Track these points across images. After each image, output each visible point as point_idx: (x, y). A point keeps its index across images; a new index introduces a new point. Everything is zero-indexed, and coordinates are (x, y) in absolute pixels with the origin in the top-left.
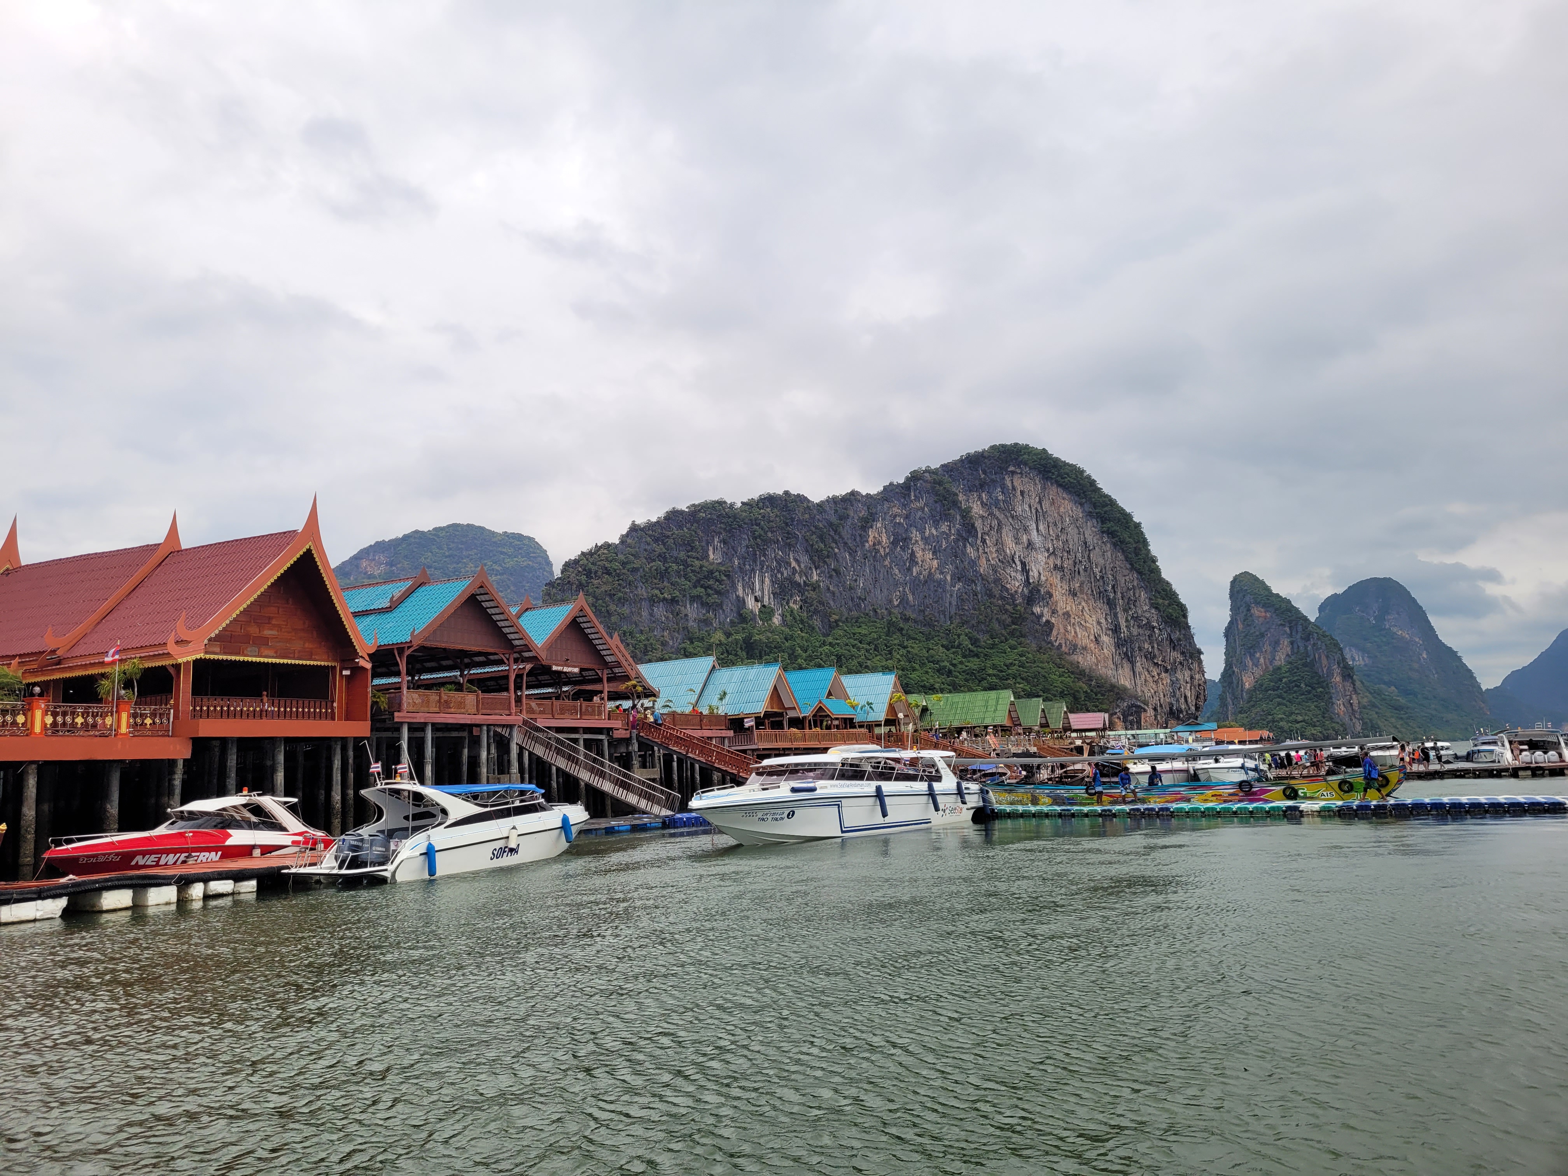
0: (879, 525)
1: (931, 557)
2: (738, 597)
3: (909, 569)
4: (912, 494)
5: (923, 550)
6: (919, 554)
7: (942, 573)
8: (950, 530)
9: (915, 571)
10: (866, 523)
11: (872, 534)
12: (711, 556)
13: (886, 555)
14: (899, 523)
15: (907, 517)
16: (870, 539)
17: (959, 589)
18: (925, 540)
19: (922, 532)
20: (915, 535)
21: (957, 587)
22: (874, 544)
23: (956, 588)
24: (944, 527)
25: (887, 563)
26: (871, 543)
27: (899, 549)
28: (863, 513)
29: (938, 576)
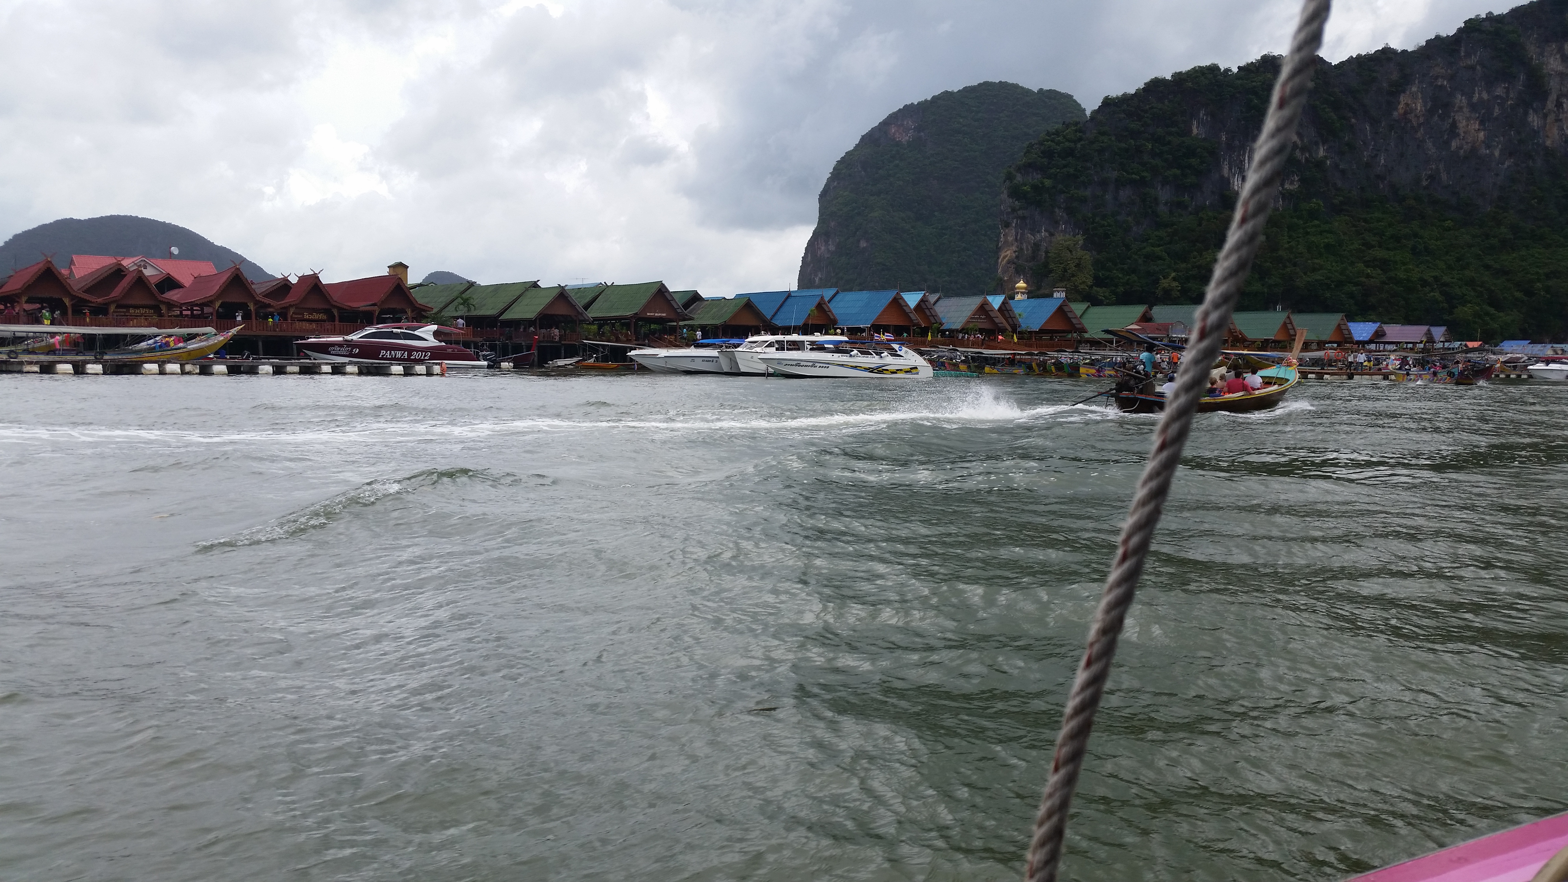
0: (1414, 89)
1: (1477, 127)
2: (1222, 177)
3: (1447, 143)
4: (1463, 49)
5: (1468, 119)
6: (1462, 124)
7: (1488, 147)
8: (1507, 93)
9: (1454, 145)
10: (1397, 88)
11: (1403, 99)
12: (1195, 131)
13: (1420, 125)
14: (1442, 86)
15: (1451, 78)
16: (1401, 106)
17: (1509, 167)
18: (1473, 107)
19: (1470, 97)
20: (1460, 100)
21: (1507, 164)
22: (1406, 113)
23: (1506, 166)
24: (1499, 91)
25: (1419, 135)
26: (1401, 111)
27: (1436, 118)
28: (1395, 76)
29: (1484, 151)
